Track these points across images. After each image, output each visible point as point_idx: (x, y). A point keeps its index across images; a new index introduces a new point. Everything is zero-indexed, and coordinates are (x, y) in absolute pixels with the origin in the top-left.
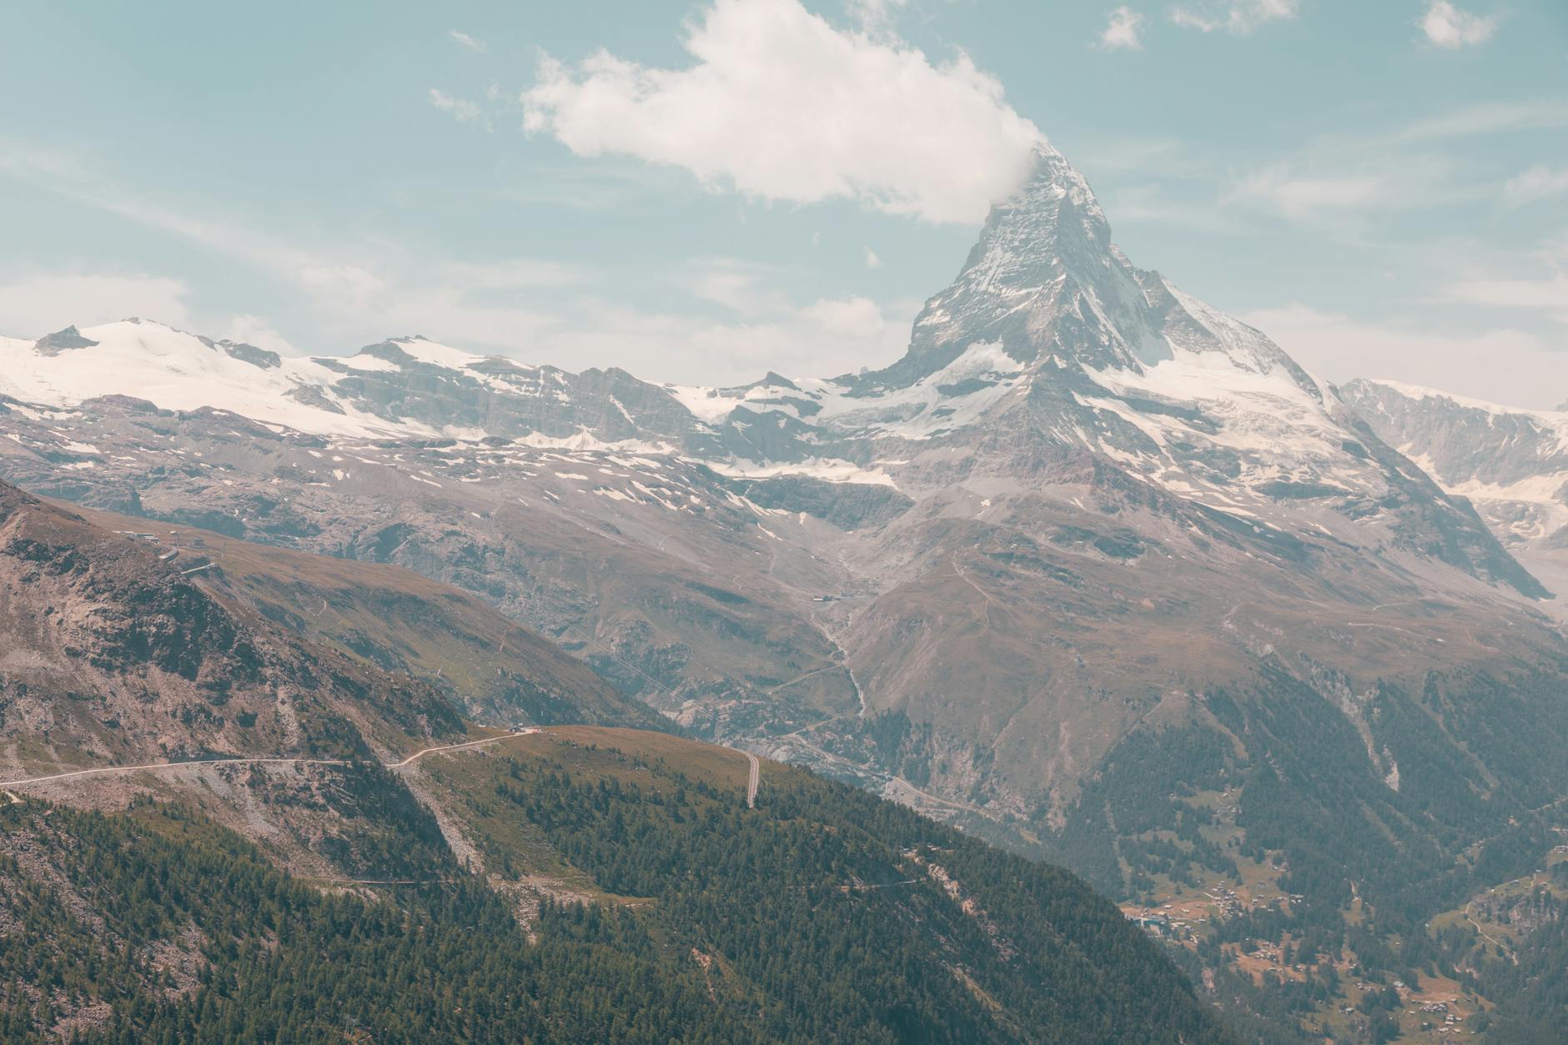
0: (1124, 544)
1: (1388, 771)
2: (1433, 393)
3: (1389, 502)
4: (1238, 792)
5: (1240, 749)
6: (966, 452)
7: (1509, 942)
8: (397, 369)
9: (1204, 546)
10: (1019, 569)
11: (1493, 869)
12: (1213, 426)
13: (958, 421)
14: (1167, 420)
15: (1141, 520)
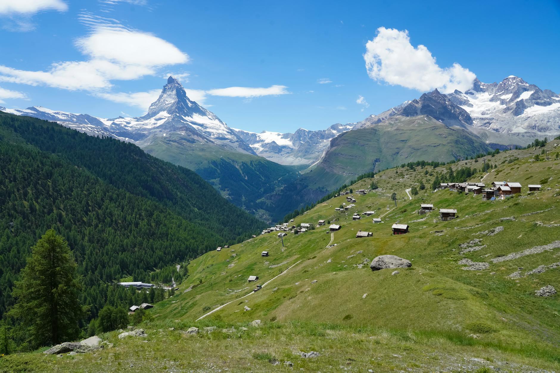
0: (193, 141)
1: (245, 177)
2: (240, 130)
3: (237, 141)
4: (219, 179)
5: (219, 171)
6: (160, 129)
7: (272, 203)
8: (36, 112)
9: (207, 142)
10: (172, 143)
11: (265, 192)
12: (206, 128)
13: (158, 125)
14: (197, 126)
15: (195, 137)
